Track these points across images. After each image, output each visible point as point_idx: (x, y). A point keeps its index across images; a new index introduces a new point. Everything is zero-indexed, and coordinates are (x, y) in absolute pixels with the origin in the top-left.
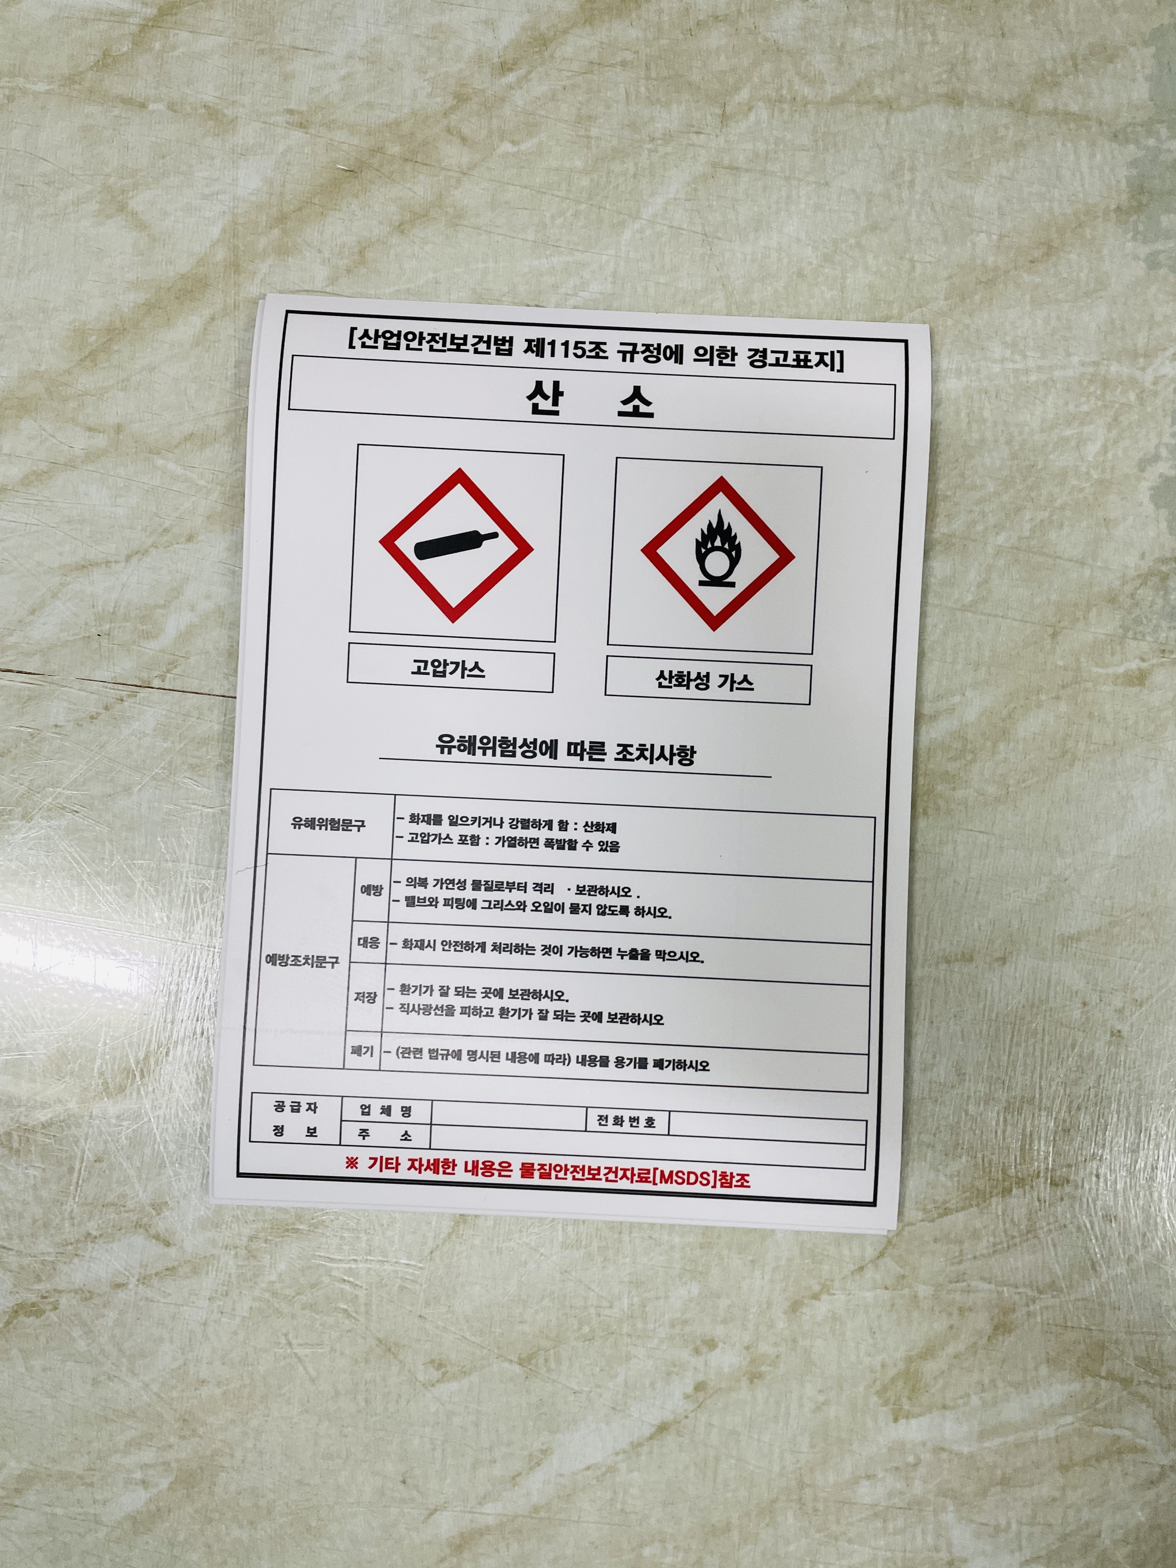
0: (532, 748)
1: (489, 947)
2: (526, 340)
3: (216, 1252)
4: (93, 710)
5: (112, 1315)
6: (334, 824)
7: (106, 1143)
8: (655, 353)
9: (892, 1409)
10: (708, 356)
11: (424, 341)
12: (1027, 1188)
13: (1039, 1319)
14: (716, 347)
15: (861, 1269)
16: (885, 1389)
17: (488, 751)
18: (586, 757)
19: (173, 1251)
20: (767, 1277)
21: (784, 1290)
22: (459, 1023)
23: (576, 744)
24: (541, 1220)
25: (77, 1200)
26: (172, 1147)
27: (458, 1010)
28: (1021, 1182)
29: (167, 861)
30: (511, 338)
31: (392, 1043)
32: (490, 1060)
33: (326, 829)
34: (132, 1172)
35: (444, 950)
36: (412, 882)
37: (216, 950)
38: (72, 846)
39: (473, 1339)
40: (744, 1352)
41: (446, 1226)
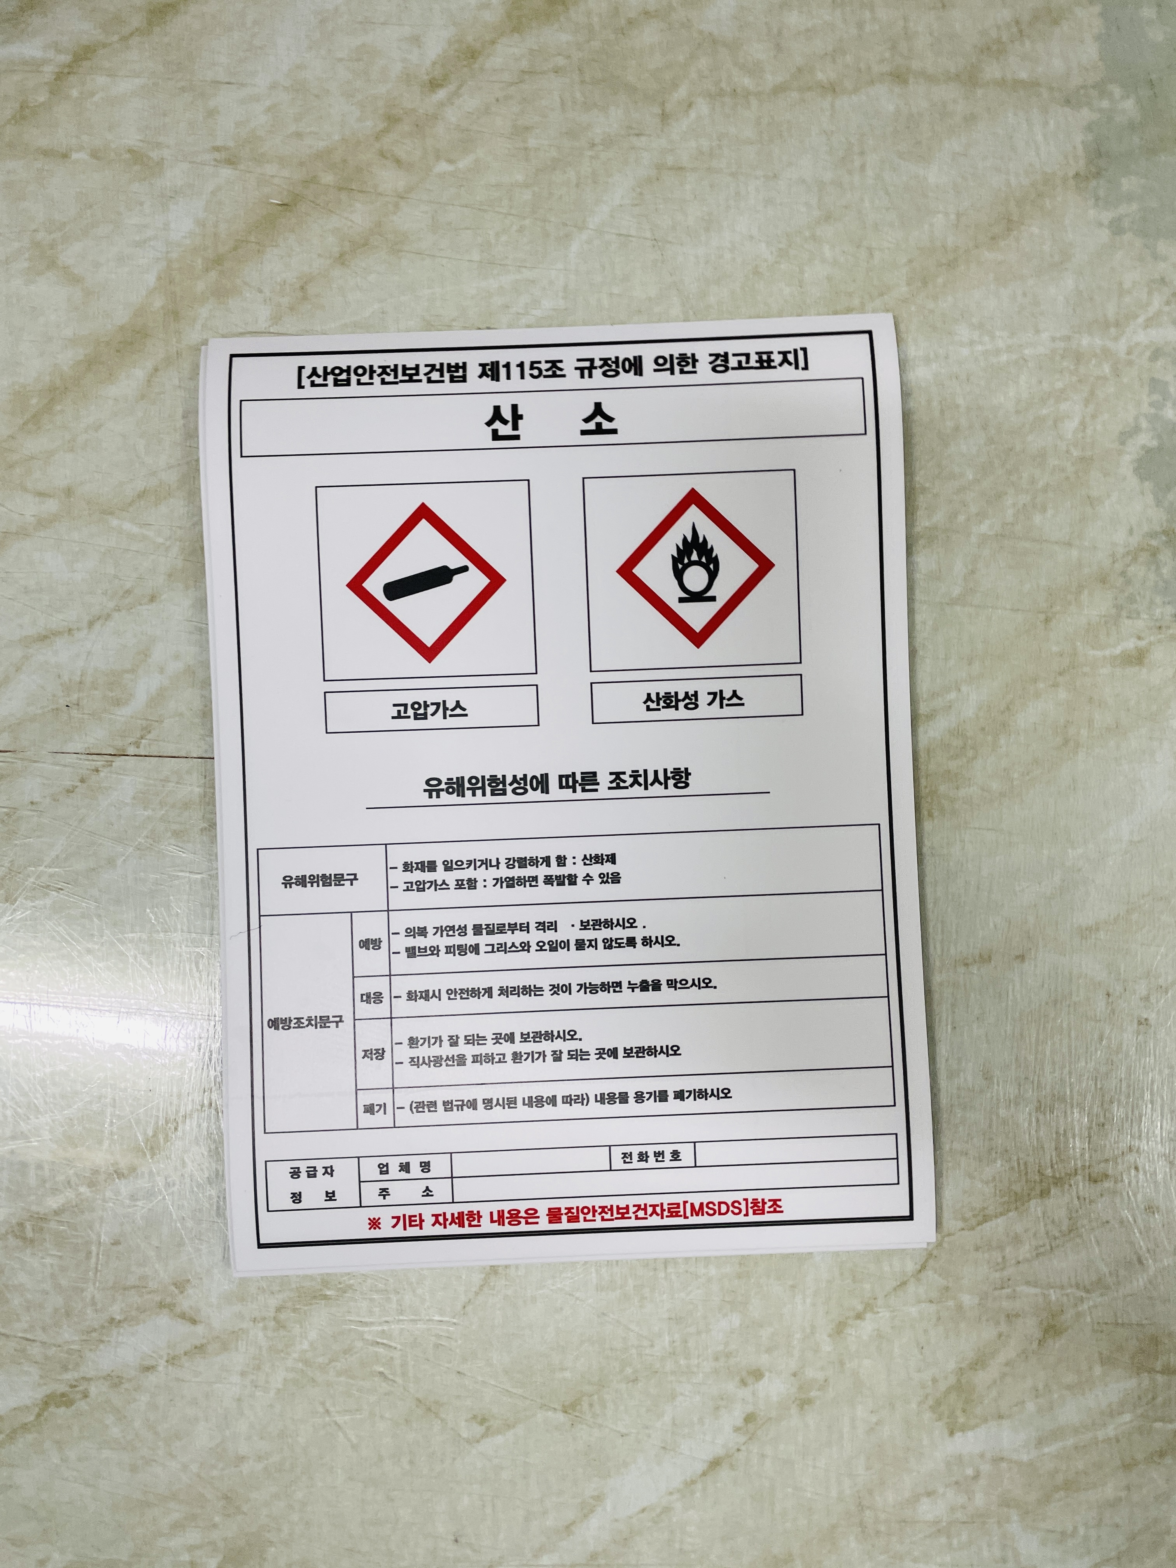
0: (522, 784)
1: (496, 992)
2: (480, 365)
3: (244, 1325)
4: (68, 783)
5: (144, 1398)
6: (326, 880)
7: (122, 1224)
8: (614, 367)
9: (947, 1423)
10: (668, 366)
11: (375, 375)
12: (1067, 1186)
13: (1089, 1319)
14: (676, 355)
15: (904, 1284)
16: (938, 1403)
17: (477, 791)
18: (579, 788)
19: (200, 1329)
20: (808, 1301)
21: (827, 1313)
22: (472, 1072)
23: (567, 777)
24: (573, 1264)
25: (97, 1285)
26: (190, 1224)
27: (469, 1059)
28: (1058, 1181)
29: (158, 931)
30: (465, 364)
31: (404, 1098)
32: (506, 1106)
33: (318, 886)
34: (151, 1254)
35: (449, 999)
36: (411, 932)
37: (217, 1019)
38: (60, 925)
39: (514, 1391)
40: (793, 1378)
41: (477, 1278)
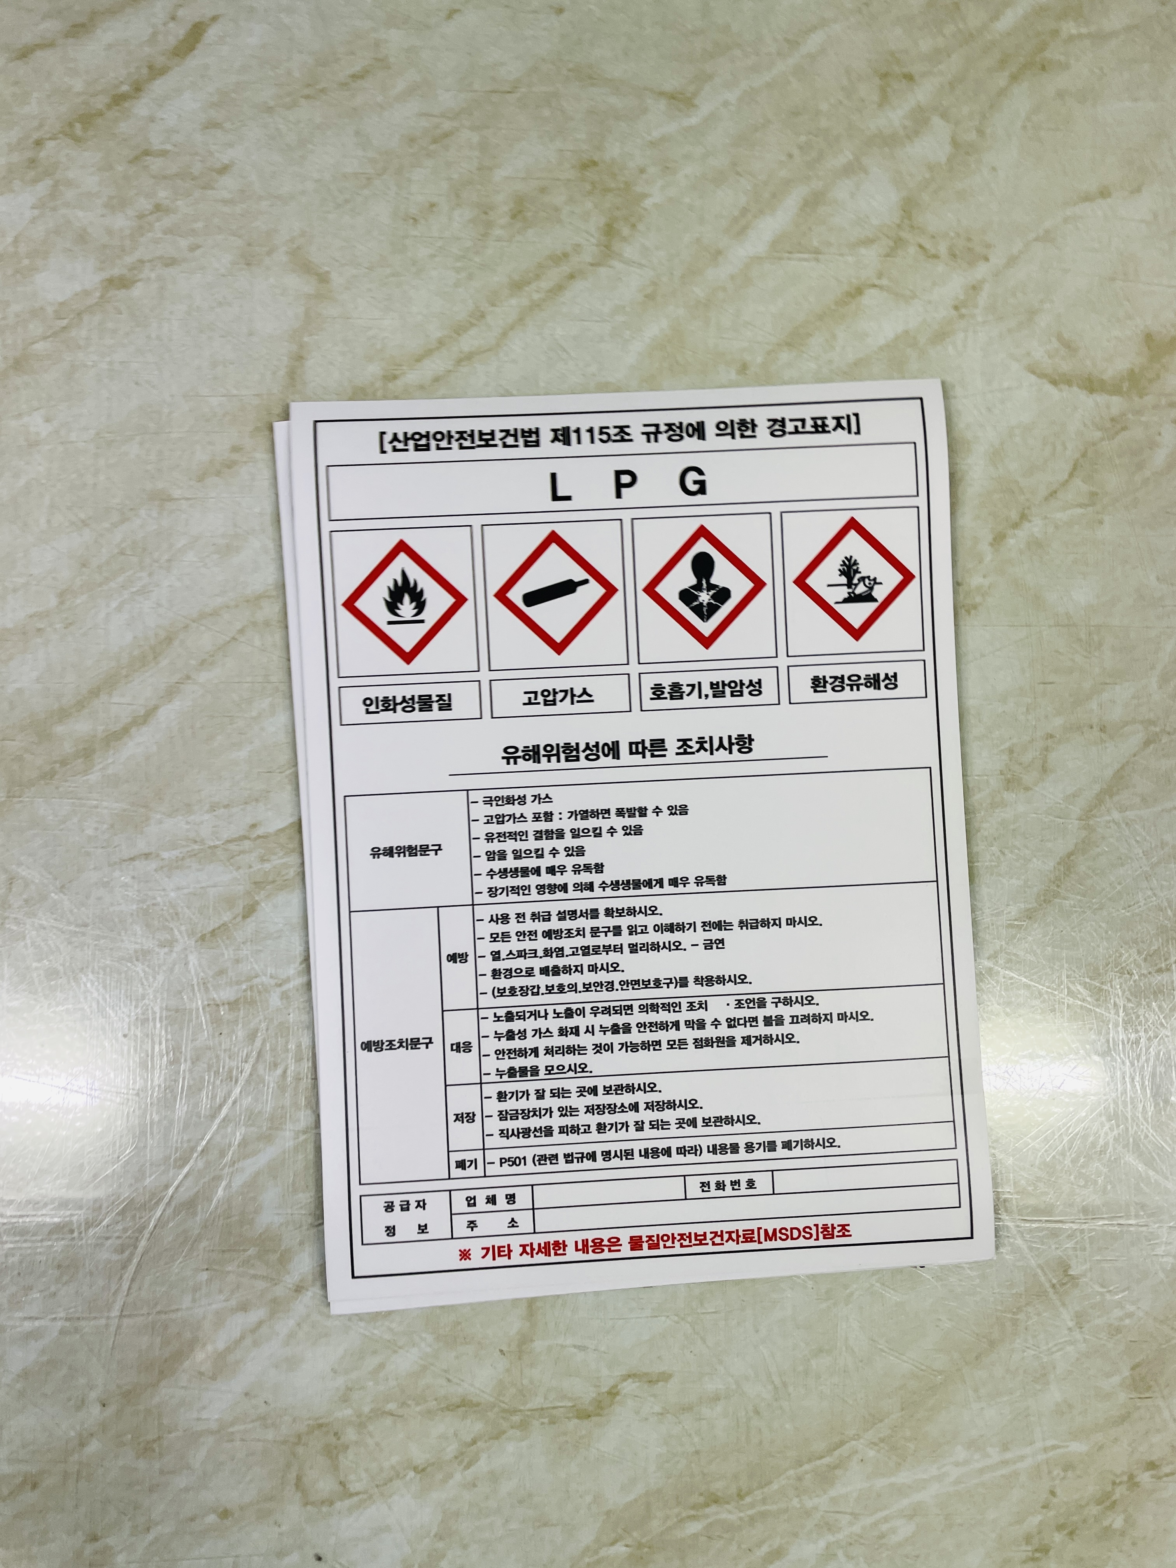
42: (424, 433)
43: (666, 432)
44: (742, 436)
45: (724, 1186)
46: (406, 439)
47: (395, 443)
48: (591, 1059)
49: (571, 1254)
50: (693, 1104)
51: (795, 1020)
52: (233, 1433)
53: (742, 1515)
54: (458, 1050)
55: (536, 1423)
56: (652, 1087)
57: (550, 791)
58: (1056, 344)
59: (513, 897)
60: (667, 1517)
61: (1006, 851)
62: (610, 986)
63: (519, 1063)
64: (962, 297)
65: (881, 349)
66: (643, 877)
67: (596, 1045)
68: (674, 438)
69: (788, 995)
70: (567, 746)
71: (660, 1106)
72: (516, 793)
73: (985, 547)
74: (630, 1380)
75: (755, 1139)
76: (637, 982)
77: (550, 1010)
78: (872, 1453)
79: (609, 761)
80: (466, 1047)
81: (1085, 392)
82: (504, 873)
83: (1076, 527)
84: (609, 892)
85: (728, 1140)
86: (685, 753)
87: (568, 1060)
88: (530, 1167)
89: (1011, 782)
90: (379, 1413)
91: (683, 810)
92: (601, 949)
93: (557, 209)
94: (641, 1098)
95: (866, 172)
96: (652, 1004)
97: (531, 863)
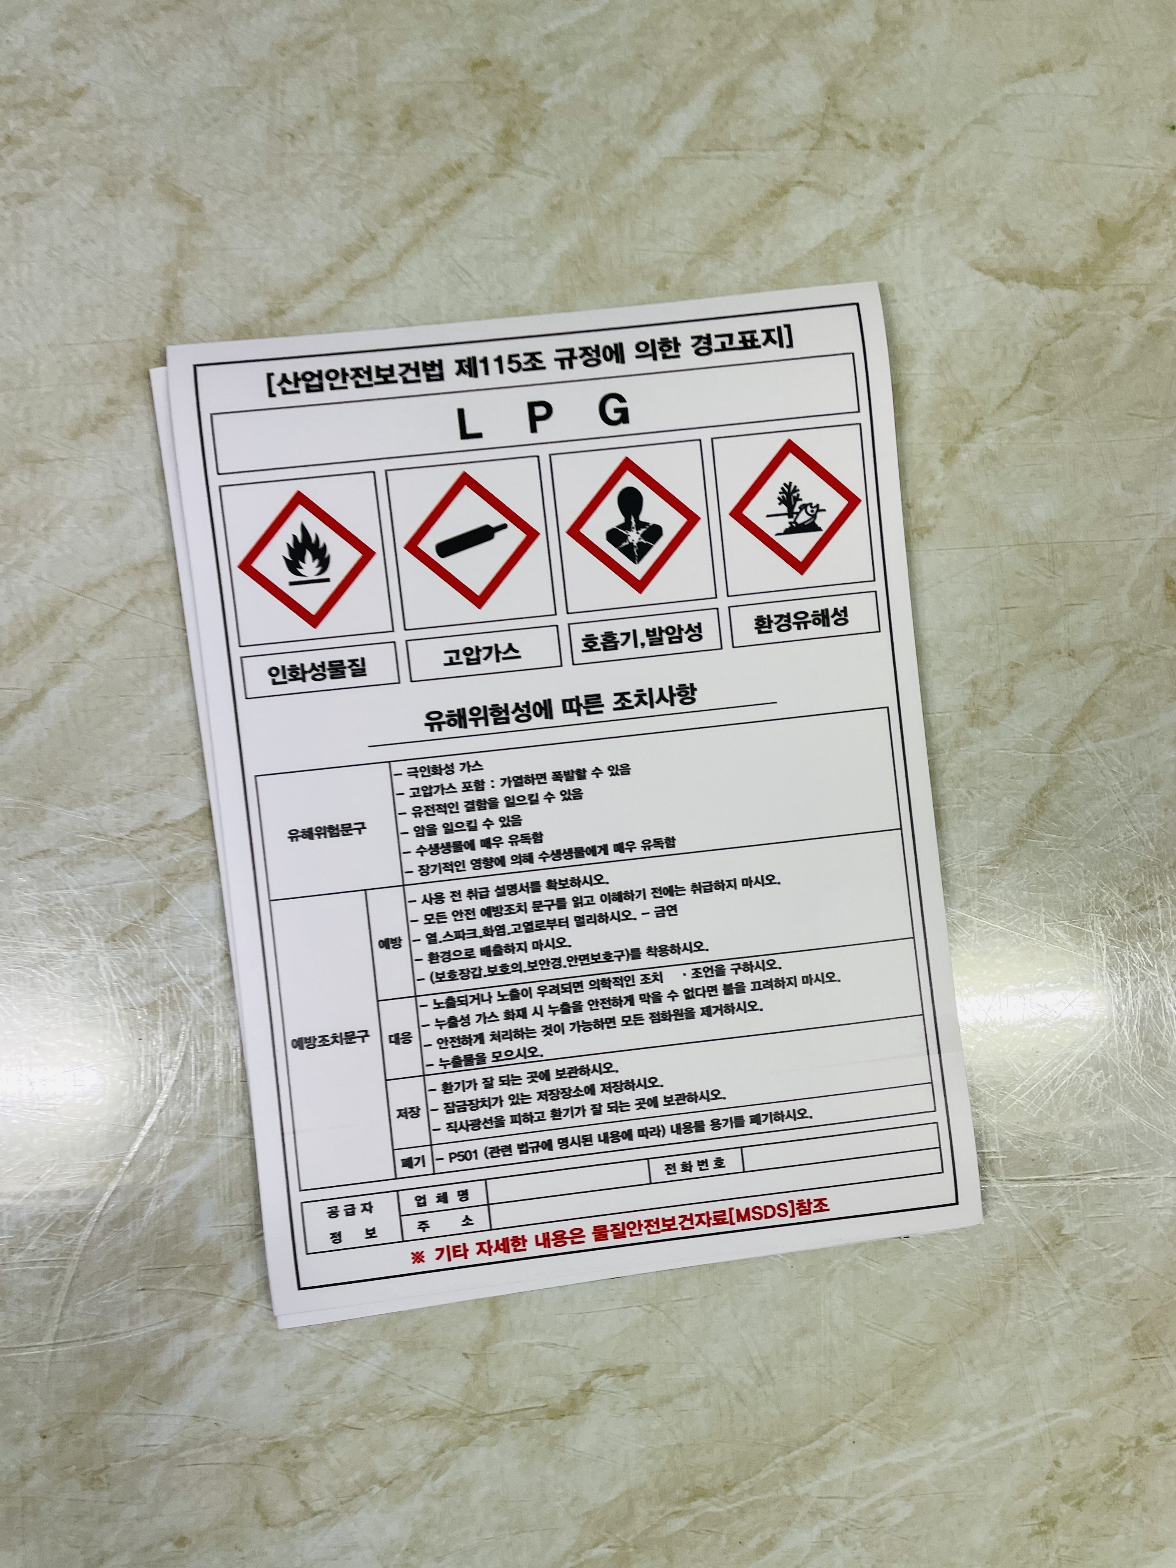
42: (316, 372)
43: (581, 357)
44: (665, 357)
45: (691, 1166)
46: (297, 379)
47: (285, 385)
48: (540, 1042)
49: (532, 1249)
50: (653, 1082)
51: (757, 986)
52: (183, 1459)
53: (729, 1507)
54: (397, 1042)
55: (506, 1427)
56: (608, 1068)
57: (480, 758)
58: (1001, 236)
59: (447, 875)
60: (651, 1514)
61: (974, 792)
62: (557, 963)
63: (463, 1051)
64: (897, 190)
65: (812, 252)
66: (585, 845)
67: (546, 1026)
68: (590, 363)
69: (748, 960)
70: (495, 708)
71: (618, 1087)
72: (443, 762)
73: (935, 465)
74: (604, 1376)
75: (721, 1115)
76: (586, 957)
77: (494, 992)
78: (863, 1434)
79: (542, 721)
80: (406, 1038)
81: (1035, 287)
82: (435, 849)
83: (1033, 435)
84: (550, 862)
85: (692, 1119)
86: (624, 707)
87: (516, 1044)
88: (482, 1161)
89: (976, 717)
90: (339, 1428)
91: (625, 770)
92: (546, 924)
93: (447, 115)
94: (596, 1079)
95: (784, 57)
96: (604, 980)
97: (464, 836)
